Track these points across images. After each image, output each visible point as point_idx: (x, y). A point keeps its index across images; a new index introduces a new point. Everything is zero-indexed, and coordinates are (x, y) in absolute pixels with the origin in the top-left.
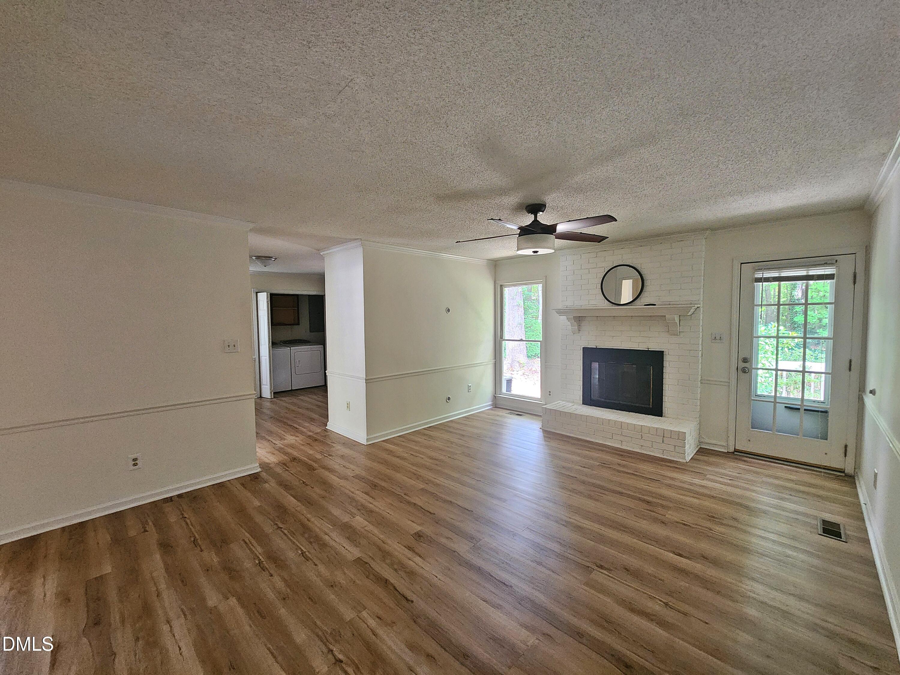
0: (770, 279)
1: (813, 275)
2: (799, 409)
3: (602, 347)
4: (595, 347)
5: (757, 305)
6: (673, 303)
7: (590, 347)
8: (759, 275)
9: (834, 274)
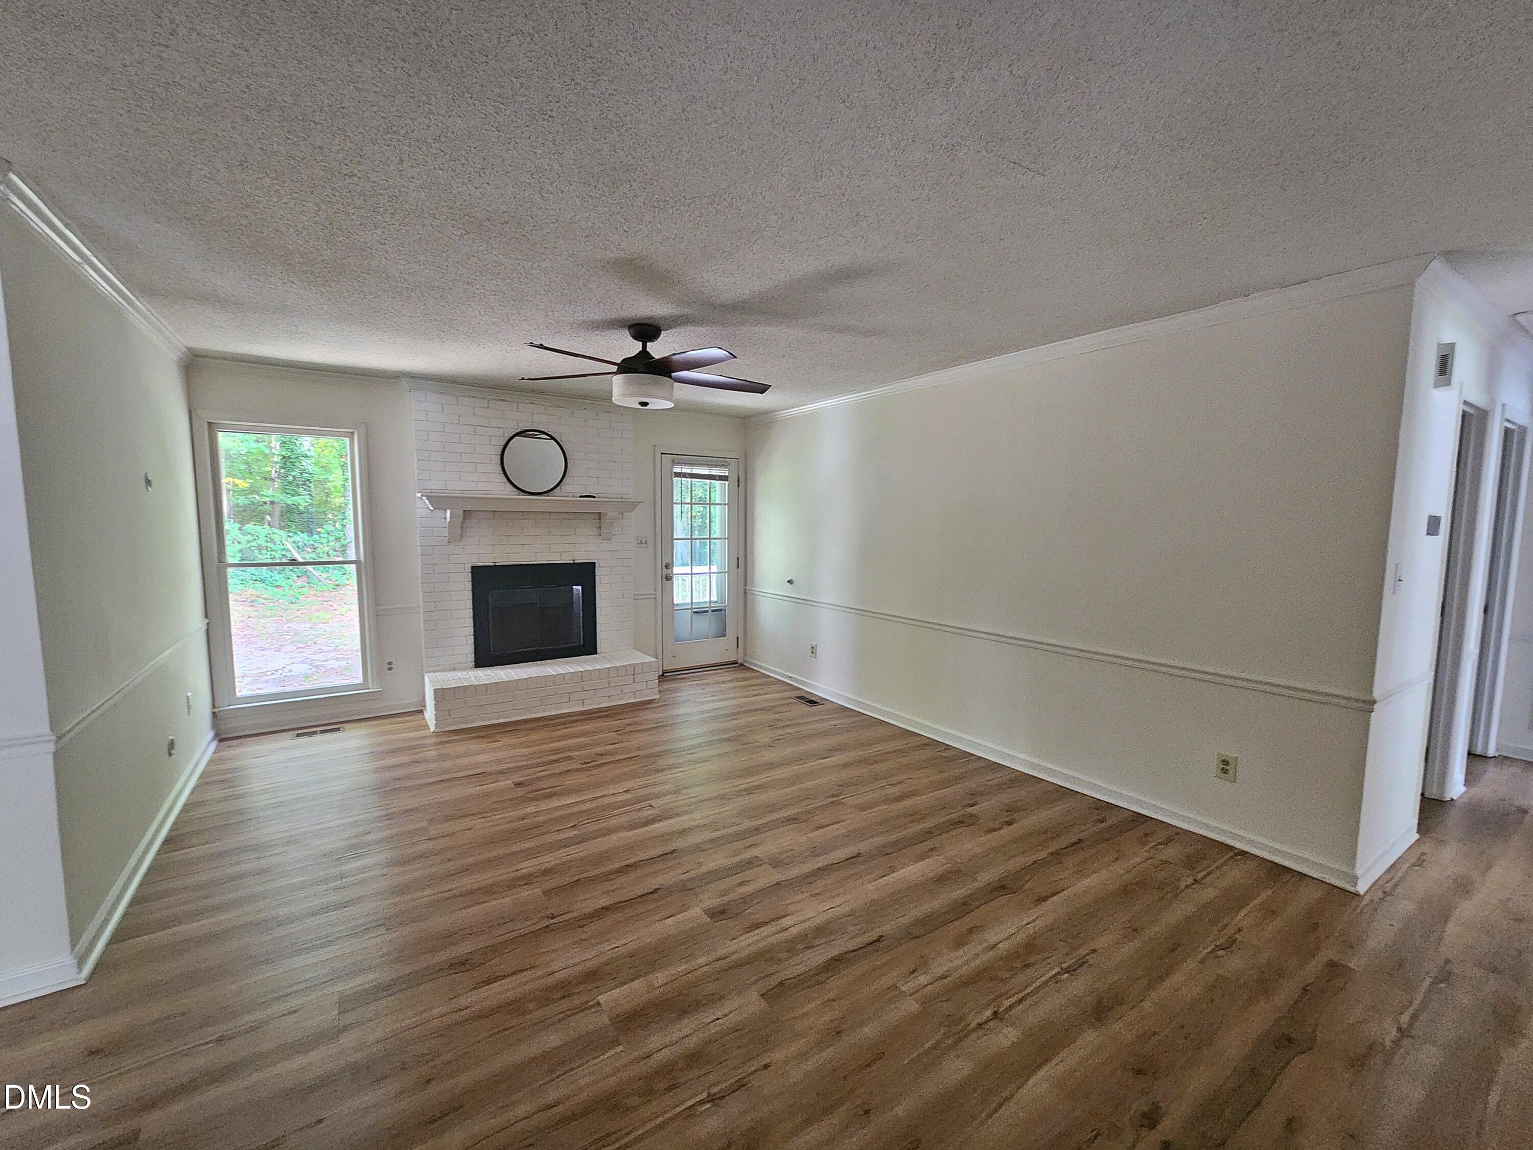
0: (687, 475)
1: (715, 476)
2: (707, 612)
3: (505, 564)
4: (493, 564)
5: (676, 503)
6: (604, 495)
7: (482, 564)
8: (677, 470)
9: (727, 476)
